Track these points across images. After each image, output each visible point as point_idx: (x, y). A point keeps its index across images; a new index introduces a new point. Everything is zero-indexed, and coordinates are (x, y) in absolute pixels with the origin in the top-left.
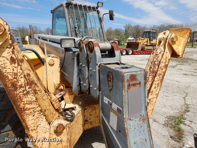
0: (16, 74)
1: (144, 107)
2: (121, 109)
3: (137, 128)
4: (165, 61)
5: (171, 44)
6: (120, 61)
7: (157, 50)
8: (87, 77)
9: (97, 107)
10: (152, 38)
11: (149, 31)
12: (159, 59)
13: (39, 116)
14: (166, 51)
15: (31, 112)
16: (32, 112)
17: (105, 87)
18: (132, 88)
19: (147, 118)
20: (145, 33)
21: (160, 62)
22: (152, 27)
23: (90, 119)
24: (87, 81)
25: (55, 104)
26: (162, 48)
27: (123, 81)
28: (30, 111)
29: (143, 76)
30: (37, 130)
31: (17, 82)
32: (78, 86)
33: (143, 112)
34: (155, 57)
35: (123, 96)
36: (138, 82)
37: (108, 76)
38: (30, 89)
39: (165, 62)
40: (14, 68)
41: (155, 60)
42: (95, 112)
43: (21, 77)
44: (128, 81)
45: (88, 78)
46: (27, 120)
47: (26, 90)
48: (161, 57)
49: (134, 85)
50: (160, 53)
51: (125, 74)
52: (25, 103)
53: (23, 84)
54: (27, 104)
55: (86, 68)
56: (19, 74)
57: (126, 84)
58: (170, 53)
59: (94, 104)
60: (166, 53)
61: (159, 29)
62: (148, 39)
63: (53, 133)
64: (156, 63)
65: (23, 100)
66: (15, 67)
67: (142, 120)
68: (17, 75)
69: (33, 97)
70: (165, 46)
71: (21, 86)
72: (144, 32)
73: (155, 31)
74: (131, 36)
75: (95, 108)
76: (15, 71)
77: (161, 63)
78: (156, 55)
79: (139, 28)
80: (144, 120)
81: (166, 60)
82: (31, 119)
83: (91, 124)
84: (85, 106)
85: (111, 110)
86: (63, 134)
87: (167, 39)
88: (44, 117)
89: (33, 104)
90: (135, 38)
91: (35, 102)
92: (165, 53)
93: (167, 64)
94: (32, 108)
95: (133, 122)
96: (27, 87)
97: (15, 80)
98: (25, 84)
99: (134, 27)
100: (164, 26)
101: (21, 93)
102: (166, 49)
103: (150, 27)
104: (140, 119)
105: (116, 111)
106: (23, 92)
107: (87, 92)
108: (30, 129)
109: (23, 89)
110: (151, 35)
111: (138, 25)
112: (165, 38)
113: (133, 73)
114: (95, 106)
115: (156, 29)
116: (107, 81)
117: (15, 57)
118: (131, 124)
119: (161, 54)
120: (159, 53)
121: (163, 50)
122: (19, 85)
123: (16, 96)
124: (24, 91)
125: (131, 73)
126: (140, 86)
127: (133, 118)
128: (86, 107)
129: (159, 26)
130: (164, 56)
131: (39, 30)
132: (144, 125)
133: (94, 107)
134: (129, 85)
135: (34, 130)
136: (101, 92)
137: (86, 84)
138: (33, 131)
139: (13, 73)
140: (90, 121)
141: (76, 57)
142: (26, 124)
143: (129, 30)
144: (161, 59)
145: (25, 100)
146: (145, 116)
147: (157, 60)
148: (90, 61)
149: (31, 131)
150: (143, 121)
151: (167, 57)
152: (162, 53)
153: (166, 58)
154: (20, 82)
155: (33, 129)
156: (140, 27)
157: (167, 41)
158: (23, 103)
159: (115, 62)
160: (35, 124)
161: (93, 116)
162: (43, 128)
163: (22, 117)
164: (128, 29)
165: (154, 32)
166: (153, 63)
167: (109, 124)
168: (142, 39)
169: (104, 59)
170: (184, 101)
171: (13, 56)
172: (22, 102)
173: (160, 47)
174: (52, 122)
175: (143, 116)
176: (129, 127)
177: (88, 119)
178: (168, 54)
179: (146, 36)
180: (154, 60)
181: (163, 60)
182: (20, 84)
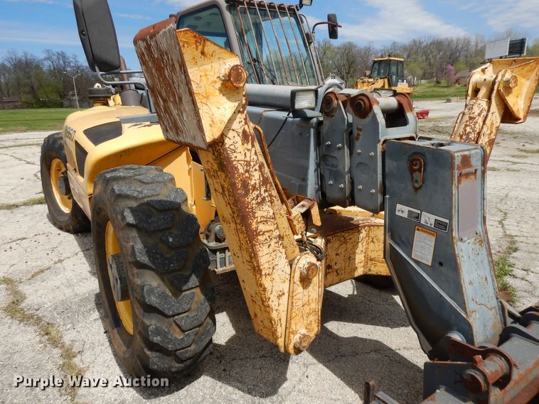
0: (248, 164)
1: (480, 218)
2: (447, 221)
3: (472, 257)
4: (489, 132)
5: (504, 94)
6: (416, 133)
7: (472, 108)
8: (347, 170)
9: (348, 238)
10: (394, 77)
11: (386, 58)
12: (478, 127)
13: (276, 248)
14: (491, 111)
15: (266, 239)
16: (268, 238)
17: (402, 185)
18: (464, 182)
19: (486, 239)
20: (376, 65)
21: (479, 134)
22: (389, 46)
23: (336, 263)
24: (347, 177)
25: (297, 226)
26: (484, 104)
27: (452, 167)
28: (264, 237)
29: (480, 158)
30: (274, 276)
31: (249, 178)
32: (317, 192)
33: (479, 229)
34: (468, 123)
35: (452, 196)
36: (472, 170)
37: (412, 162)
38: (267, 194)
39: (490, 134)
40: (246, 151)
41: (468, 129)
42: (345, 249)
43: (256, 170)
44: (458, 168)
45: (350, 171)
46: (260, 254)
47: (261, 195)
48: (481, 124)
49: (467, 175)
50: (479, 115)
51: (456, 155)
52: (259, 220)
53: (258, 182)
54: (261, 222)
55: (346, 150)
56: (252, 164)
57: (456, 172)
58: (499, 113)
59: (343, 232)
60: (493, 113)
61: (407, 53)
62: (386, 80)
63: (298, 283)
64: (470, 137)
65: (256, 215)
66: (248, 150)
67: (479, 241)
68: (250, 165)
69: (269, 209)
70: (490, 99)
71: (254, 188)
72: (374, 63)
73: (403, 60)
74: (332, 73)
75: (345, 239)
76: (248, 159)
77: (482, 136)
78: (471, 118)
79: (354, 50)
80: (481, 242)
81: (492, 128)
82: (265, 252)
83: (338, 274)
84: (329, 236)
85: (417, 227)
86: (312, 285)
87: (494, 83)
88: (283, 250)
89: (269, 223)
90: (342, 78)
91: (273, 218)
92: (490, 115)
93: (494, 137)
94: (267, 232)
95: (466, 244)
96: (263, 189)
97: (247, 174)
98: (259, 183)
99: (339, 48)
100: (420, 43)
101: (254, 202)
102: (492, 107)
103: (382, 48)
104: (475, 240)
105: (433, 226)
106: (257, 199)
107: (347, 201)
108: (263, 273)
109: (257, 192)
110: (394, 69)
111: (350, 43)
112: (489, 82)
113: (466, 153)
114: (347, 235)
115: (398, 52)
116: (408, 173)
117: (248, 130)
118: (463, 248)
119: (482, 116)
120: (476, 114)
121: (486, 108)
122: (252, 186)
123: (247, 208)
124: (257, 196)
125: (462, 153)
126: (476, 178)
127: (466, 239)
128: (330, 238)
129: (407, 44)
130: (488, 122)
131: (72, 64)
132: (483, 252)
133: (343, 236)
134: (460, 174)
135: (269, 274)
136: (387, 196)
137: (345, 185)
138: (268, 276)
139: (245, 161)
140: (336, 267)
141: (312, 130)
142: (258, 262)
143: (327, 58)
144: (482, 128)
145: (259, 214)
146: (482, 234)
147: (474, 131)
148: (358, 135)
149: (264, 277)
150: (481, 245)
151: (494, 122)
152: (483, 114)
153: (492, 124)
154: (253, 178)
155: (267, 273)
156: (356, 47)
157: (496, 88)
158: (255, 221)
159: (408, 135)
160: (270, 263)
161: (341, 257)
162: (280, 272)
163: (252, 248)
164: (325, 53)
165: (401, 62)
166: (464, 137)
167: (410, 256)
168: (368, 82)
169: (390, 129)
170: (501, 230)
171: (246, 127)
172: (255, 218)
173: (479, 102)
174: (296, 261)
175: (480, 236)
176: (461, 254)
177: (333, 264)
178: (495, 115)
179: (379, 74)
180: (465, 130)
181: (485, 129)
182: (253, 182)
